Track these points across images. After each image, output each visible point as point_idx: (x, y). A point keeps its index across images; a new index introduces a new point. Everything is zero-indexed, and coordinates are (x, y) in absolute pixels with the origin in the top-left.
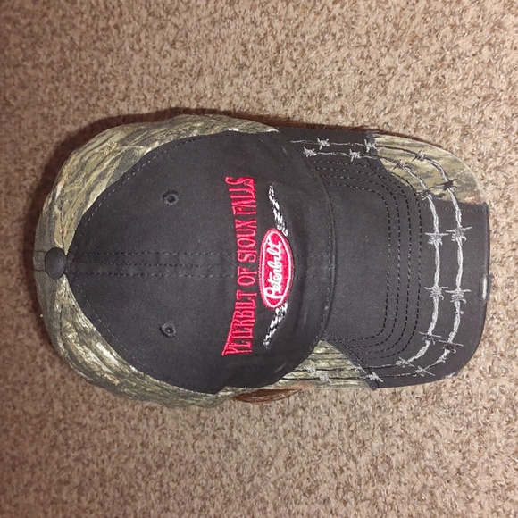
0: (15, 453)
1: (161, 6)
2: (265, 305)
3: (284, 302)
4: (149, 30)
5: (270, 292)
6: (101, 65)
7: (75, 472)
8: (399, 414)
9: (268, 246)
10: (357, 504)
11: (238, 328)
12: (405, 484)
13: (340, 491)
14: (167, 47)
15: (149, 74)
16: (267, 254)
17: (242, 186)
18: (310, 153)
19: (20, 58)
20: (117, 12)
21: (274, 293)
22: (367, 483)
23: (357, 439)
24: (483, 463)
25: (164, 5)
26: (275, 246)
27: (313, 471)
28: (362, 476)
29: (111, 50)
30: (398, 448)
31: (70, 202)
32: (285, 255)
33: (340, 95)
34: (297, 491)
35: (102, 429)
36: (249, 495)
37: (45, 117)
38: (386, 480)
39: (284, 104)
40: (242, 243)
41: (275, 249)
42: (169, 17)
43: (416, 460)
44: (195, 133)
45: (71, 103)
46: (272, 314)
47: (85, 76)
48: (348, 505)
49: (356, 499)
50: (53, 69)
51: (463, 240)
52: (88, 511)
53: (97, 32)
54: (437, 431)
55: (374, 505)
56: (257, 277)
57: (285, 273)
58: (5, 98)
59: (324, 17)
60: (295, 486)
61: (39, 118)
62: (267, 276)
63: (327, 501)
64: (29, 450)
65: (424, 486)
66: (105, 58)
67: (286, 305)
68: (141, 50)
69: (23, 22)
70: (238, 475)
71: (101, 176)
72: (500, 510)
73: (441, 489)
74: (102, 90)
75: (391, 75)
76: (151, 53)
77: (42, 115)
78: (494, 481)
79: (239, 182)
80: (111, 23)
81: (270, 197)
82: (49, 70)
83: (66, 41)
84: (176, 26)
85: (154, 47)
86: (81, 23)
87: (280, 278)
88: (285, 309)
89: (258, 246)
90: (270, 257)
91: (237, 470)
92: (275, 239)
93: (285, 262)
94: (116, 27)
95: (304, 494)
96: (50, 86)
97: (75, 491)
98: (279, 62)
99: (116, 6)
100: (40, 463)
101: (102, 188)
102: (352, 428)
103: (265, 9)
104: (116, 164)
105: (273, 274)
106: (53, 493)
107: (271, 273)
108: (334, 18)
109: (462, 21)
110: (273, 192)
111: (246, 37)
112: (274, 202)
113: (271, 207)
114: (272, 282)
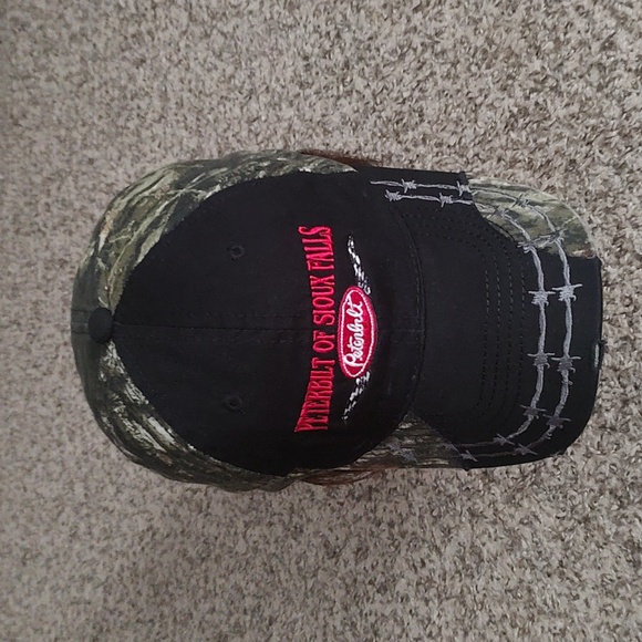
0: (26, 544)
1: (205, 9)
3: (366, 370)
4: (190, 37)
5: (350, 359)
6: (131, 78)
7: (101, 566)
8: (491, 497)
9: (347, 307)
10: (441, 603)
11: (314, 401)
12: (498, 579)
13: (421, 588)
14: (212, 59)
15: (190, 91)
17: (317, 236)
18: (395, 196)
19: (30, 68)
20: (150, 15)
21: (354, 359)
22: (453, 577)
23: (441, 526)
24: (589, 555)
25: (208, 7)
26: (355, 306)
27: (388, 564)
28: (447, 569)
29: (143, 61)
30: (490, 536)
31: (117, 255)
32: (366, 316)
33: (422, 121)
34: (369, 587)
35: (134, 515)
36: (313, 592)
37: (61, 141)
38: (475, 574)
39: (354, 130)
40: (318, 302)
42: (214, 22)
43: (511, 550)
44: (261, 174)
45: (94, 123)
46: (352, 385)
47: (111, 92)
48: (431, 603)
49: (439, 596)
50: (71, 82)
51: (572, 299)
52: (117, 613)
53: (126, 38)
54: (536, 517)
55: (461, 603)
56: (336, 342)
57: (367, 337)
58: (12, 117)
59: (403, 28)
60: (367, 582)
61: (55, 141)
62: (346, 342)
63: (404, 599)
64: (44, 540)
65: (521, 581)
66: (135, 70)
67: (368, 374)
68: (180, 61)
69: (35, 24)
70: (299, 569)
71: (154, 225)
72: (609, 608)
73: (540, 585)
74: (132, 109)
75: (483, 98)
76: (192, 64)
77: (58, 137)
78: (603, 575)
79: (313, 232)
80: (143, 28)
81: (350, 250)
82: (67, 83)
83: (88, 48)
84: (222, 33)
85: (196, 59)
86: (107, 26)
87: (361, 343)
88: (367, 378)
89: (337, 307)
90: (350, 320)
91: (297, 563)
92: (356, 299)
93: (366, 324)
94: (149, 33)
95: (378, 591)
96: (68, 102)
97: (101, 589)
98: (348, 79)
99: (149, 7)
100: (57, 556)
101: (155, 238)
102: (435, 514)
103: (331, 15)
104: (171, 211)
105: (354, 339)
106: (74, 592)
107: (351, 338)
108: (415, 28)
109: (568, 36)
110: (352, 243)
111: (308, 49)
112: (354, 256)
113: (351, 262)
114: (353, 348)
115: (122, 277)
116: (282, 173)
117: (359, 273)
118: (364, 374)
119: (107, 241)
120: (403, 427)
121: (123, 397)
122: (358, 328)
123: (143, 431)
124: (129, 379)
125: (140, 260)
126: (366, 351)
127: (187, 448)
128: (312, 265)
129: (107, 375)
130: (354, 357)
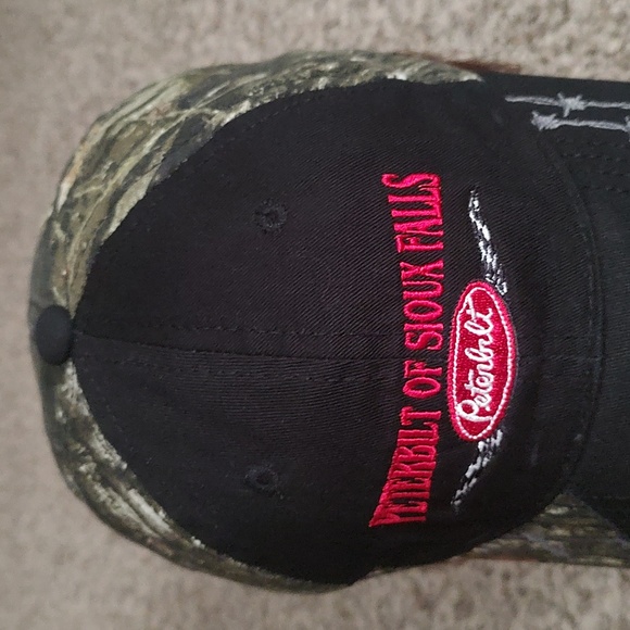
2: (457, 433)
3: (496, 426)
5: (468, 409)
9: (466, 318)
11: (403, 478)
16: (464, 332)
17: (413, 190)
18: (548, 122)
21: (476, 410)
26: (479, 315)
31: (82, 218)
32: (499, 334)
40: (414, 309)
41: (480, 321)
44: (322, 83)
46: (471, 453)
56: (444, 379)
57: (499, 372)
62: (463, 379)
67: (499, 433)
71: (138, 170)
79: (409, 182)
81: (472, 215)
87: (489, 381)
88: (496, 441)
89: (447, 318)
90: (470, 340)
92: (482, 304)
93: (499, 349)
101: (138, 192)
104: (167, 146)
105: (476, 375)
107: (471, 373)
110: (476, 203)
112: (479, 226)
113: (474, 236)
114: (474, 390)
115: (86, 257)
116: (356, 82)
117: (489, 258)
118: (493, 433)
119: (70, 194)
120: (553, 512)
121: (91, 451)
122: (484, 355)
123: (125, 506)
124: (96, 427)
125: (113, 229)
126: (496, 395)
127: (191, 542)
128: (405, 242)
129: (66, 414)
130: (475, 405)
